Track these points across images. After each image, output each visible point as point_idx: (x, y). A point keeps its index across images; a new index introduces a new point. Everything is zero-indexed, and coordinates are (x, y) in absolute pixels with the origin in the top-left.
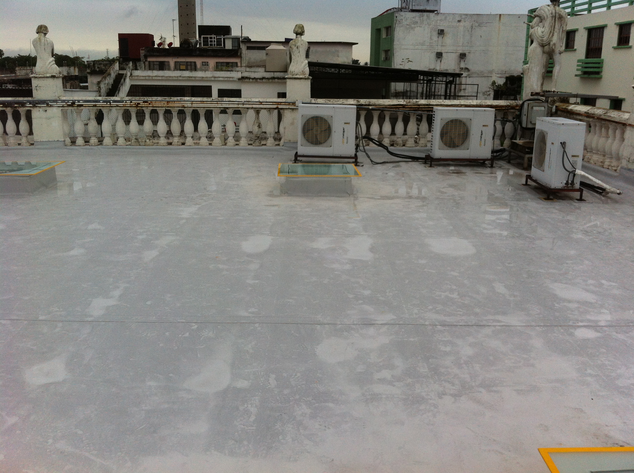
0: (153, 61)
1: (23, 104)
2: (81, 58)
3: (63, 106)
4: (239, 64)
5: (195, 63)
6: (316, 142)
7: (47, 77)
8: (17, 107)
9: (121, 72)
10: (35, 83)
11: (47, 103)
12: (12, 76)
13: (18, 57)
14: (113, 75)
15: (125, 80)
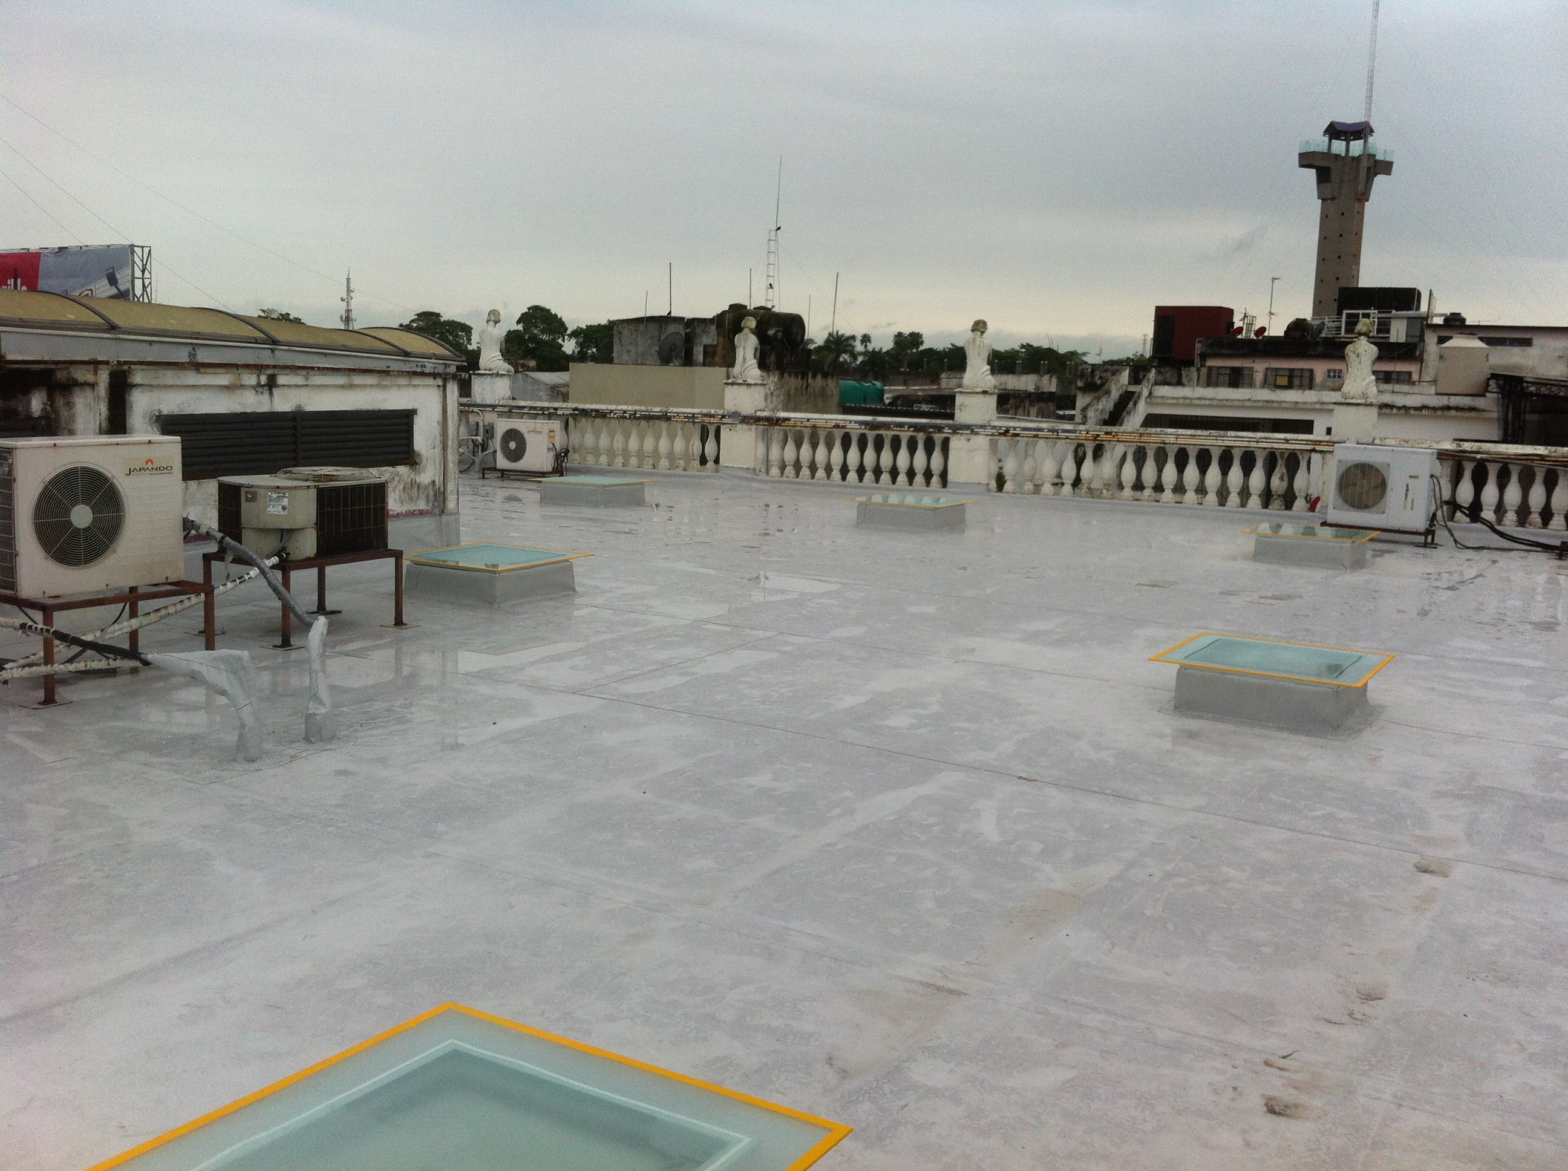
0: (1219, 368)
1: (939, 429)
2: (1080, 355)
3: (992, 435)
4: (1415, 377)
5: (1311, 371)
6: (1359, 504)
7: (977, 393)
8: (931, 432)
9: (1132, 388)
10: (959, 400)
11: (971, 429)
12: (931, 389)
13: (950, 349)
14: (1115, 394)
15: (1135, 404)
